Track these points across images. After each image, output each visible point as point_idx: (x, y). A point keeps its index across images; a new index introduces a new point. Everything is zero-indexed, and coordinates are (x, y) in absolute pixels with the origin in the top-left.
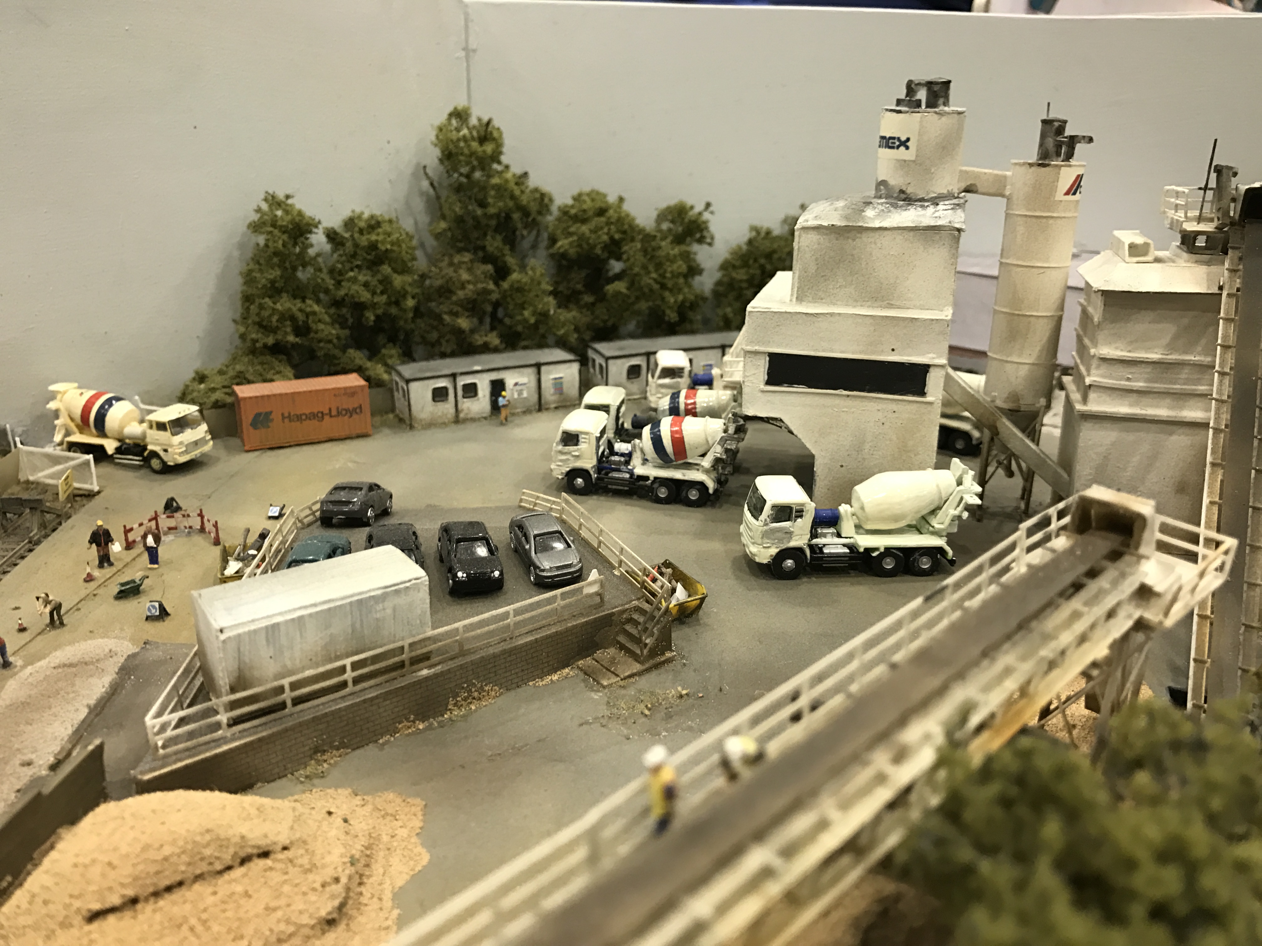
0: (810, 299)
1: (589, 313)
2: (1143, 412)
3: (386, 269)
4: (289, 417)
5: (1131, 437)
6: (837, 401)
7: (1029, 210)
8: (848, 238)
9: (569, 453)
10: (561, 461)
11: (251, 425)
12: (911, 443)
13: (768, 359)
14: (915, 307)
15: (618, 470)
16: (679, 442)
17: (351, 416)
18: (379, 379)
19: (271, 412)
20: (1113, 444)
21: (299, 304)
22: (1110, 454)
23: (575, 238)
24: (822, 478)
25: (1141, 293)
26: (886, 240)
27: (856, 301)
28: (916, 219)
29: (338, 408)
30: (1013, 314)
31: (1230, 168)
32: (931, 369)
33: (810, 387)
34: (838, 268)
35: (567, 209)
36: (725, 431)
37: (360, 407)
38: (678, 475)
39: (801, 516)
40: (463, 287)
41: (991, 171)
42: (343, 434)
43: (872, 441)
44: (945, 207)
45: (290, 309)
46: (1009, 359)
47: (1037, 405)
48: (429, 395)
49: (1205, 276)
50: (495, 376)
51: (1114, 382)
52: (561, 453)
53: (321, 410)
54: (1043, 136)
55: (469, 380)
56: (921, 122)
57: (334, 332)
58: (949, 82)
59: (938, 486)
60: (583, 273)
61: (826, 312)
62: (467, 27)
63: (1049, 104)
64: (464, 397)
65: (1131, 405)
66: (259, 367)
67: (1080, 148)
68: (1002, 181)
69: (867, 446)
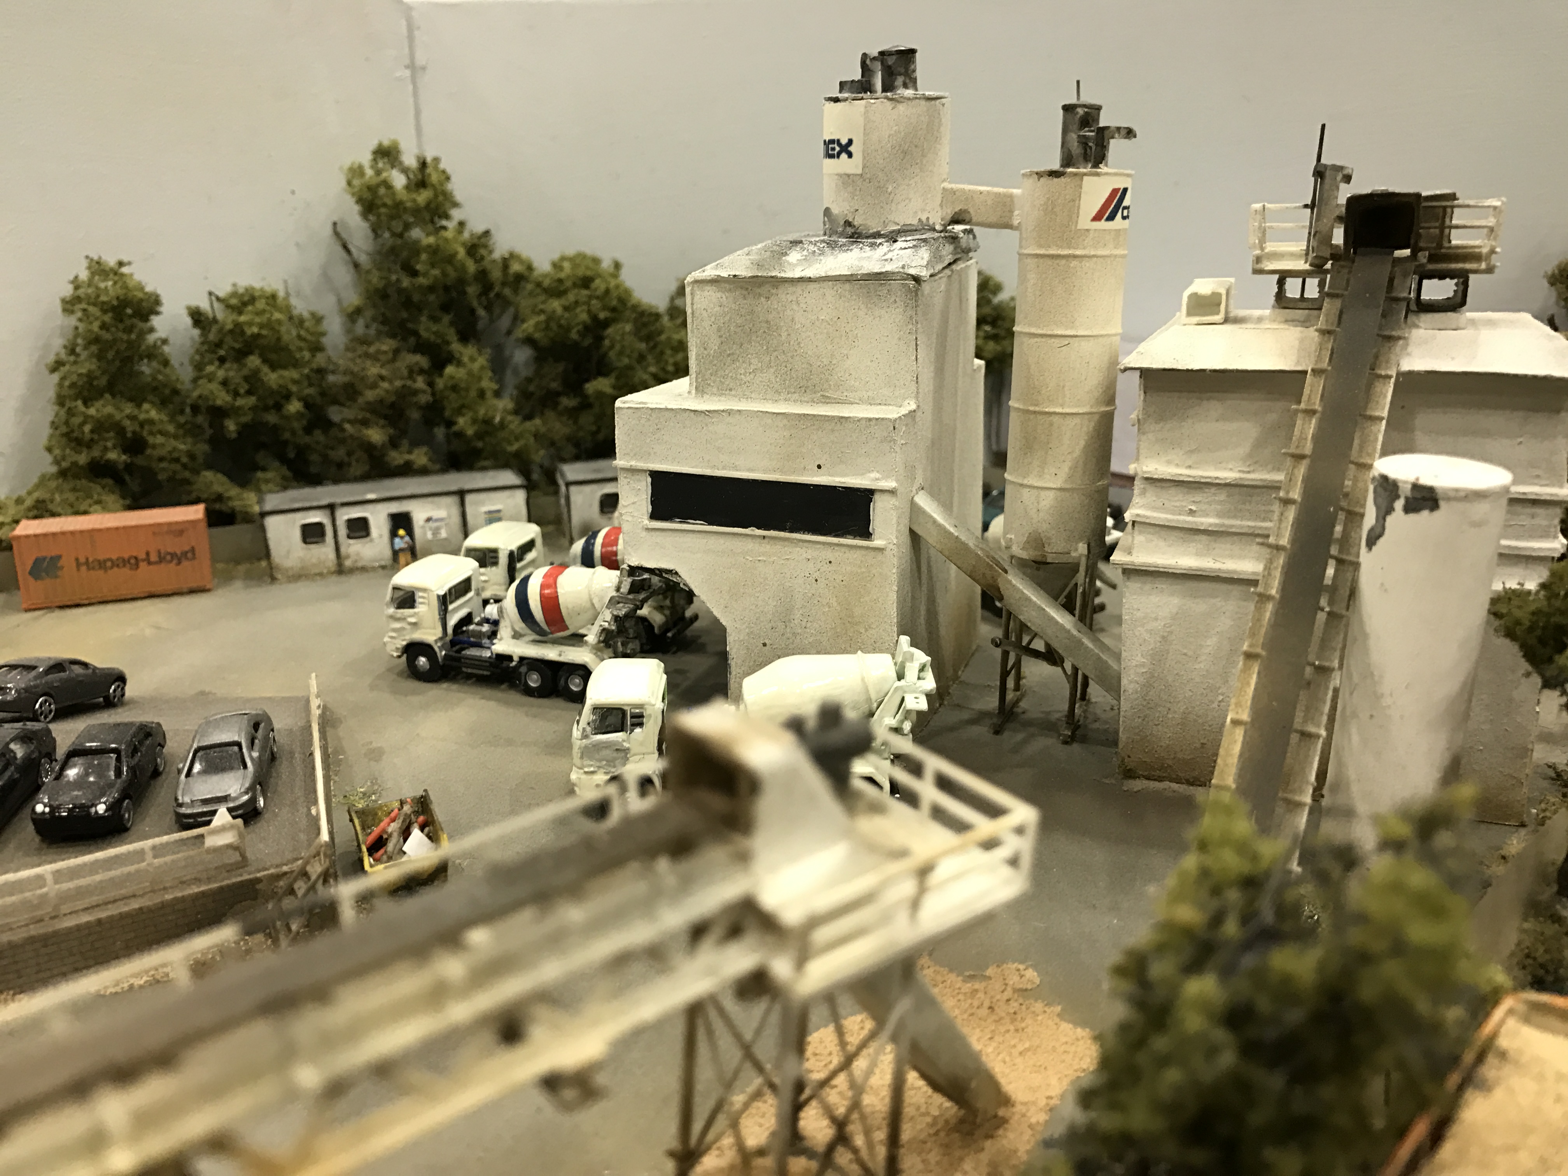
0: (715, 390)
1: (571, 422)
2: (1217, 566)
3: (254, 361)
4: (87, 563)
5: (1199, 606)
6: (750, 545)
7: (1040, 246)
8: (760, 295)
9: (403, 619)
10: (394, 630)
11: (30, 573)
12: (857, 611)
13: (649, 480)
14: (861, 401)
15: (479, 646)
16: (551, 603)
17: (179, 563)
18: (247, 513)
19: (59, 557)
20: (1174, 617)
21: (129, 409)
22: (1171, 632)
23: (542, 318)
24: (739, 662)
25: (1192, 370)
26: (810, 296)
27: (776, 392)
28: (856, 263)
29: (159, 552)
30: (1028, 412)
31: (1339, 168)
32: (877, 497)
33: (710, 524)
34: (750, 342)
35: (540, 279)
36: (618, 589)
37: (193, 549)
38: (551, 653)
39: (641, 725)
40: (374, 386)
41: (989, 189)
42: (170, 588)
43: (803, 607)
44: (904, 245)
45: (110, 416)
46: (1025, 482)
47: (1074, 554)
48: (297, 534)
49: (1297, 343)
50: (395, 508)
51: (1170, 517)
52: (393, 618)
53: (134, 554)
54: (1065, 131)
55: (356, 513)
56: (866, 112)
57: (182, 447)
58: (913, 52)
59: (863, 680)
60: (560, 367)
61: (722, 408)
62: (411, 38)
63: (1078, 82)
64: (349, 537)
65: (1198, 554)
66: (71, 497)
67: (1116, 146)
68: (1006, 204)
69: (797, 615)
